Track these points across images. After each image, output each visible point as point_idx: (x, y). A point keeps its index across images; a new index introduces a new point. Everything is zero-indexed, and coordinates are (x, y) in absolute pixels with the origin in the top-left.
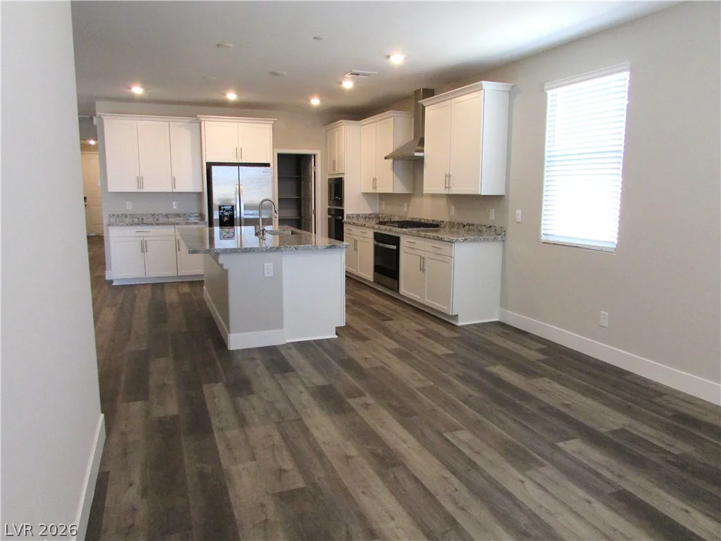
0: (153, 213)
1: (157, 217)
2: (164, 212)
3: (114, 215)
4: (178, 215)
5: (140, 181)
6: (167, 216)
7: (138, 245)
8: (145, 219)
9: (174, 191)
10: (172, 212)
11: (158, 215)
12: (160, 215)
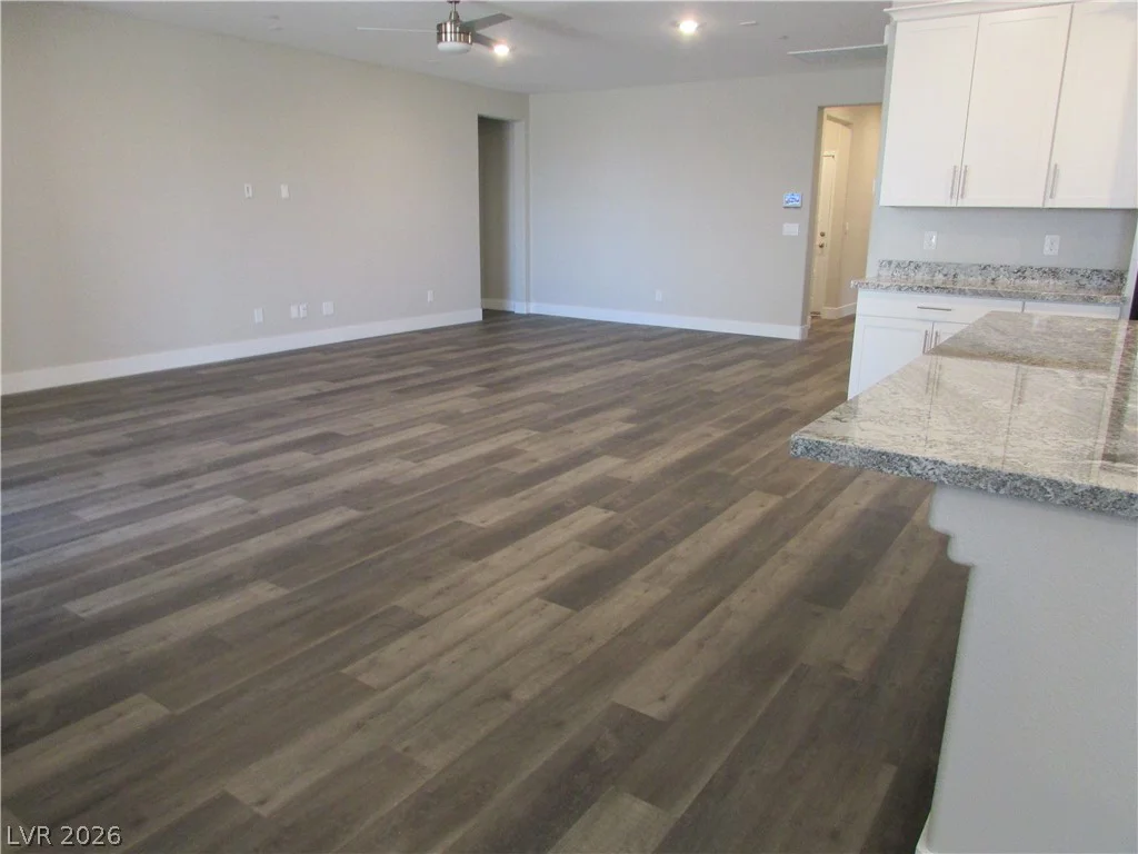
0: (985, 262)
1: (993, 275)
2: (1015, 260)
3: (891, 262)
4: (1054, 273)
5: (960, 177)
6: (1021, 272)
9: (1048, 205)
10: (1037, 263)
11: (998, 269)
12: (1002, 269)
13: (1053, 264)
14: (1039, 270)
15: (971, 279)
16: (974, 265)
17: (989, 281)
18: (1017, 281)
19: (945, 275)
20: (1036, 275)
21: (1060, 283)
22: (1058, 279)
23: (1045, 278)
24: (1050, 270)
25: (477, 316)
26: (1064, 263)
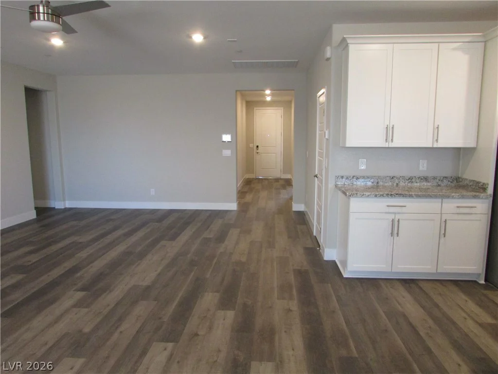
0: (392, 175)
1: (397, 181)
2: (407, 173)
3: (342, 177)
4: (426, 179)
5: (389, 131)
6: (410, 179)
7: (387, 225)
8: (381, 183)
10: (417, 174)
11: (399, 178)
12: (401, 178)
13: (425, 175)
14: (419, 178)
15: (386, 184)
16: (387, 176)
17: (395, 184)
18: (409, 184)
19: (373, 183)
20: (418, 181)
21: (429, 184)
22: (428, 182)
23: (422, 182)
24: (424, 177)
25: (32, 215)
26: (430, 174)
